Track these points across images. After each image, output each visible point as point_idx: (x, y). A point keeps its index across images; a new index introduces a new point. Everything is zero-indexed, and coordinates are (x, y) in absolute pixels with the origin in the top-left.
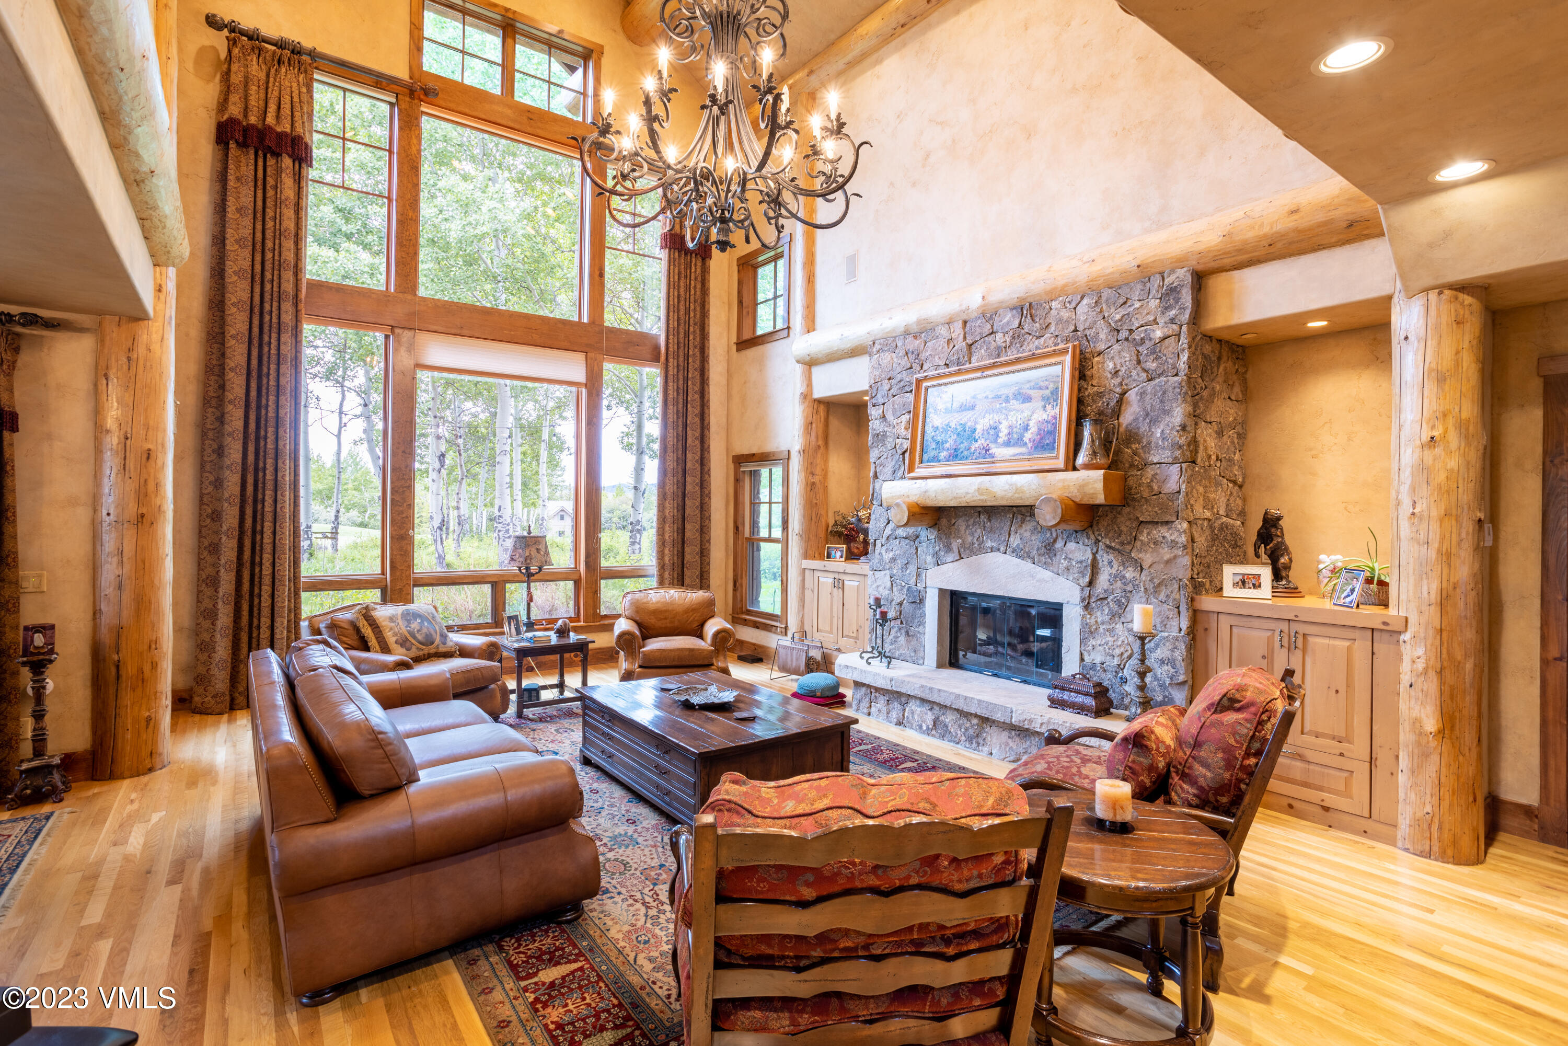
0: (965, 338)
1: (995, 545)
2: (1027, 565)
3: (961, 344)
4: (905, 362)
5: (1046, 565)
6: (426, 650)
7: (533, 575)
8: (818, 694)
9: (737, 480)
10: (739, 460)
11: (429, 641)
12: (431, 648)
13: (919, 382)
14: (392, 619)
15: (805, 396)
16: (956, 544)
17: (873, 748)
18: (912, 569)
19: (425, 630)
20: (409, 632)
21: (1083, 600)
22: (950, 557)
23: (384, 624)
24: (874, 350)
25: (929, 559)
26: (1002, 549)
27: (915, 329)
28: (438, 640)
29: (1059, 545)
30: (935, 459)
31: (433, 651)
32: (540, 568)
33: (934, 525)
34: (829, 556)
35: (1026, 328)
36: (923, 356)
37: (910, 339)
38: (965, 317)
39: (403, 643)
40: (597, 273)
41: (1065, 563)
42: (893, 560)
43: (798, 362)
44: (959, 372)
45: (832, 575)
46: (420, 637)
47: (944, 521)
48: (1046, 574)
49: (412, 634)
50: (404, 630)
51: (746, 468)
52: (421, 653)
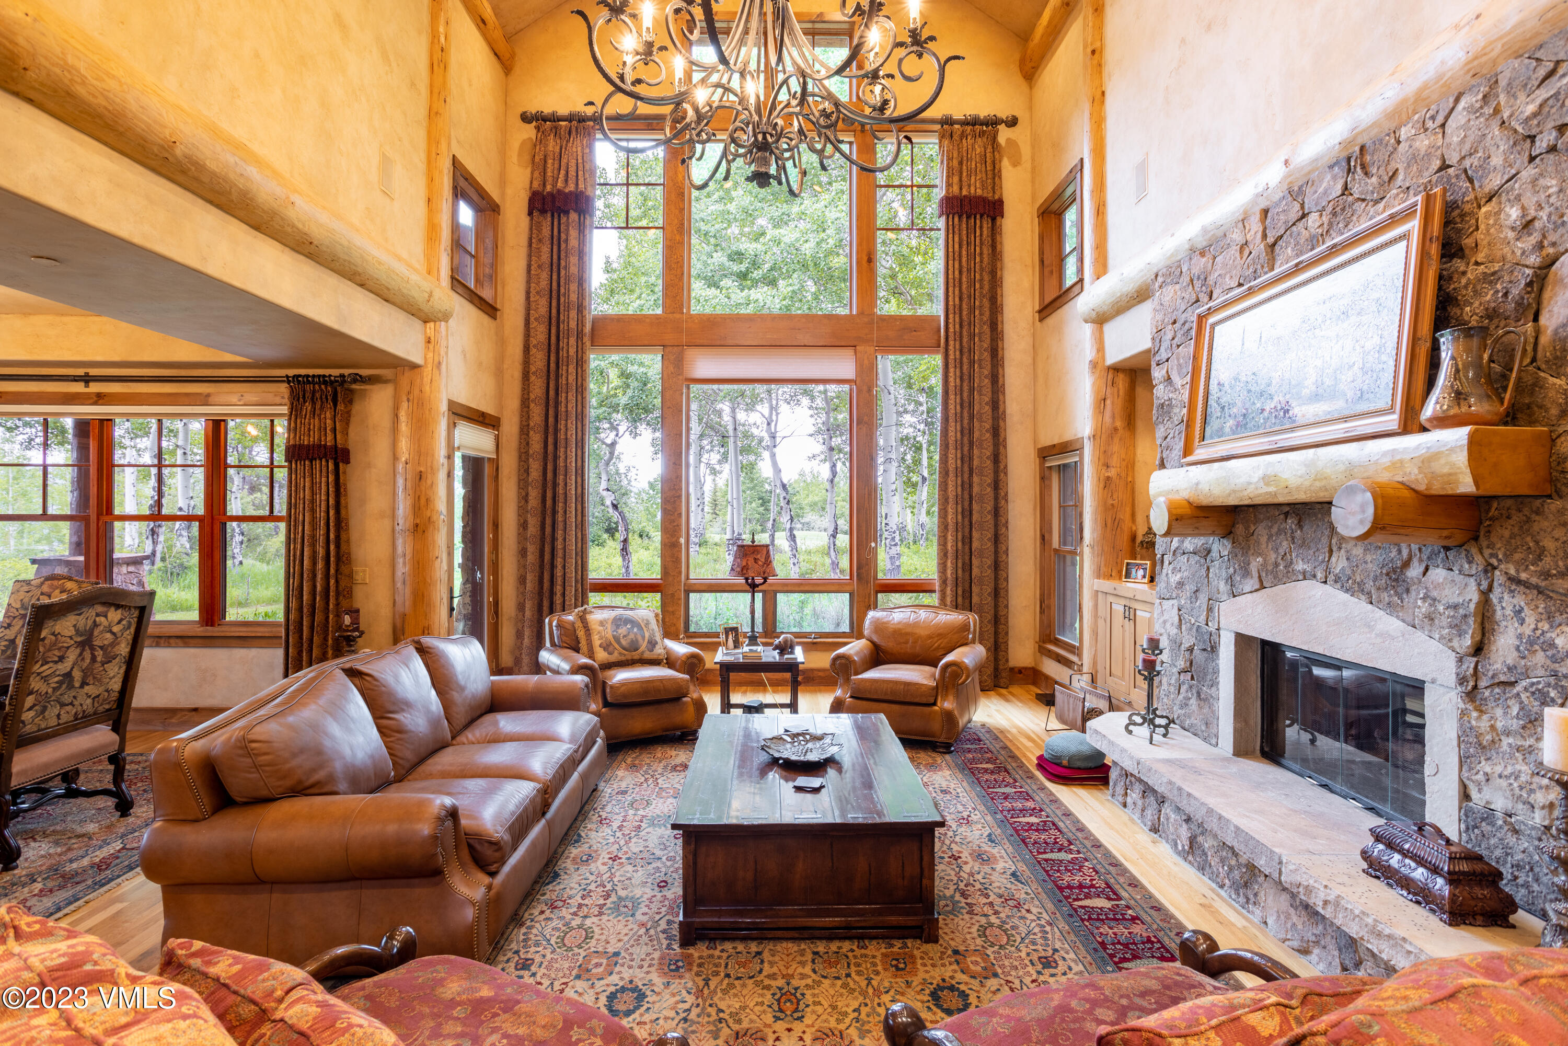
0: (1265, 236)
1: (1307, 567)
2: (1358, 606)
3: (1258, 247)
4: (1190, 295)
5: (1390, 608)
6: (629, 656)
7: (757, 586)
8: (1065, 762)
9: (1043, 478)
10: (1044, 453)
11: (634, 647)
12: (636, 655)
13: (1201, 318)
14: (602, 623)
15: (1094, 365)
16: (1256, 563)
17: (1072, 861)
18: (1203, 599)
19: (632, 636)
20: (614, 637)
21: (1462, 680)
22: (1250, 584)
23: (595, 627)
24: (1157, 285)
25: (1223, 586)
26: (1320, 575)
27: (1201, 243)
28: (644, 646)
29: (1414, 571)
30: (1220, 432)
31: (636, 657)
32: (765, 579)
33: (1228, 533)
34: (1128, 575)
35: (1356, 191)
36: (1211, 280)
37: (1196, 258)
38: (1263, 204)
39: (606, 647)
40: (865, 258)
41: (1424, 607)
42: (1180, 584)
43: (1086, 321)
44: (1251, 292)
45: (1123, 602)
46: (624, 642)
47: (1240, 529)
48: (1391, 624)
49: (617, 639)
50: (609, 635)
51: (1053, 462)
52: (623, 658)
